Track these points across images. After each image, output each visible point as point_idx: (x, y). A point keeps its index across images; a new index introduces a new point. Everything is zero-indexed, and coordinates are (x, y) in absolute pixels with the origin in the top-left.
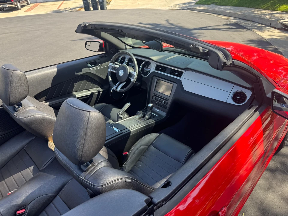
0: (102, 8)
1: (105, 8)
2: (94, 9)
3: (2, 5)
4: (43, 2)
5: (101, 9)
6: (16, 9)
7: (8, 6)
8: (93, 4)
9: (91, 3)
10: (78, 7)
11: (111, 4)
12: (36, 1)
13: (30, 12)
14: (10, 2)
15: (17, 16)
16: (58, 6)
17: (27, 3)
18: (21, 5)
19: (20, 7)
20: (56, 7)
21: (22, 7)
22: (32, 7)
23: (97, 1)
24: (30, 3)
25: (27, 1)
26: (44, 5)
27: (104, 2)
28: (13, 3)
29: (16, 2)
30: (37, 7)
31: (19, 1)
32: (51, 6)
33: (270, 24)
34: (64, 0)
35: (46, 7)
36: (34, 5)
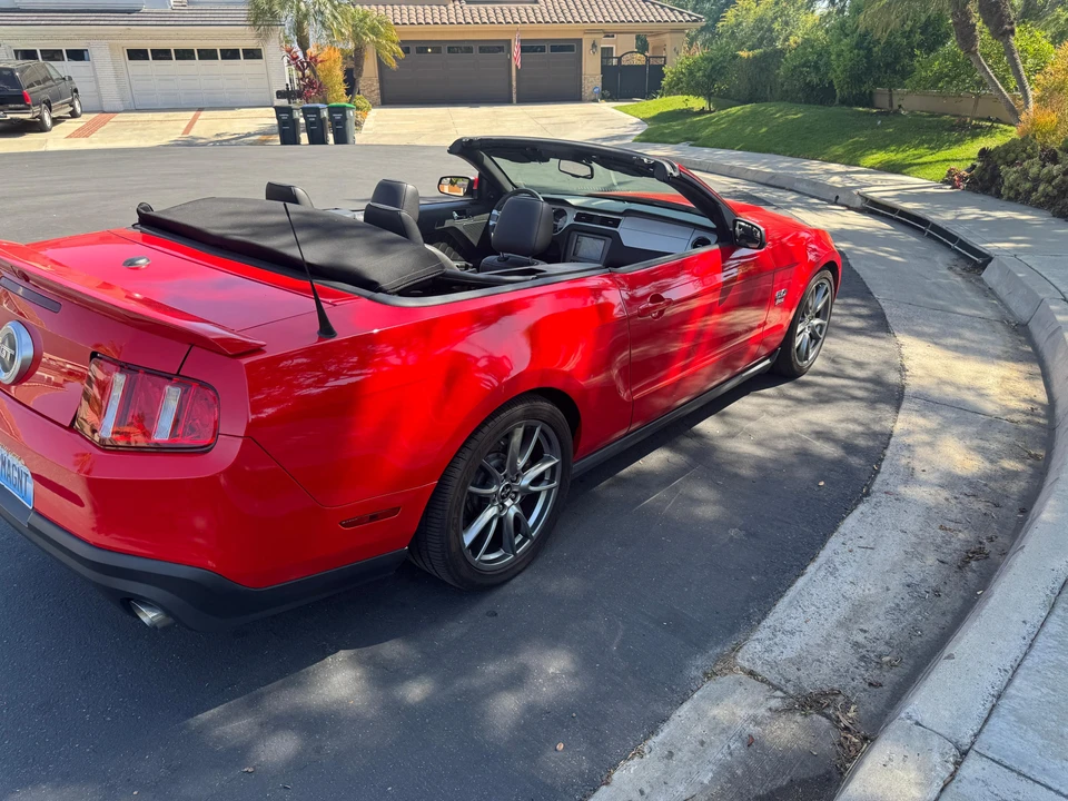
0: (342, 138)
1: (351, 140)
2: (312, 141)
4: (126, 111)
5: (337, 142)
6: (36, 127)
7: (9, 116)
8: (309, 124)
9: (302, 121)
10: (255, 134)
11: (366, 130)
12: (102, 107)
13: (85, 139)
14: (19, 106)
15: (43, 149)
16: (184, 125)
17: (70, 113)
18: (54, 115)
19: (48, 122)
20: (178, 128)
21: (56, 121)
22: (88, 123)
23: (325, 119)
24: (83, 112)
25: (71, 106)
26: (131, 119)
27: (348, 121)
28: (29, 109)
29: (39, 104)
30: (108, 125)
31: (48, 104)
32: (158, 125)
33: (836, 199)
34: (201, 110)
35: (140, 126)
36: (94, 119)
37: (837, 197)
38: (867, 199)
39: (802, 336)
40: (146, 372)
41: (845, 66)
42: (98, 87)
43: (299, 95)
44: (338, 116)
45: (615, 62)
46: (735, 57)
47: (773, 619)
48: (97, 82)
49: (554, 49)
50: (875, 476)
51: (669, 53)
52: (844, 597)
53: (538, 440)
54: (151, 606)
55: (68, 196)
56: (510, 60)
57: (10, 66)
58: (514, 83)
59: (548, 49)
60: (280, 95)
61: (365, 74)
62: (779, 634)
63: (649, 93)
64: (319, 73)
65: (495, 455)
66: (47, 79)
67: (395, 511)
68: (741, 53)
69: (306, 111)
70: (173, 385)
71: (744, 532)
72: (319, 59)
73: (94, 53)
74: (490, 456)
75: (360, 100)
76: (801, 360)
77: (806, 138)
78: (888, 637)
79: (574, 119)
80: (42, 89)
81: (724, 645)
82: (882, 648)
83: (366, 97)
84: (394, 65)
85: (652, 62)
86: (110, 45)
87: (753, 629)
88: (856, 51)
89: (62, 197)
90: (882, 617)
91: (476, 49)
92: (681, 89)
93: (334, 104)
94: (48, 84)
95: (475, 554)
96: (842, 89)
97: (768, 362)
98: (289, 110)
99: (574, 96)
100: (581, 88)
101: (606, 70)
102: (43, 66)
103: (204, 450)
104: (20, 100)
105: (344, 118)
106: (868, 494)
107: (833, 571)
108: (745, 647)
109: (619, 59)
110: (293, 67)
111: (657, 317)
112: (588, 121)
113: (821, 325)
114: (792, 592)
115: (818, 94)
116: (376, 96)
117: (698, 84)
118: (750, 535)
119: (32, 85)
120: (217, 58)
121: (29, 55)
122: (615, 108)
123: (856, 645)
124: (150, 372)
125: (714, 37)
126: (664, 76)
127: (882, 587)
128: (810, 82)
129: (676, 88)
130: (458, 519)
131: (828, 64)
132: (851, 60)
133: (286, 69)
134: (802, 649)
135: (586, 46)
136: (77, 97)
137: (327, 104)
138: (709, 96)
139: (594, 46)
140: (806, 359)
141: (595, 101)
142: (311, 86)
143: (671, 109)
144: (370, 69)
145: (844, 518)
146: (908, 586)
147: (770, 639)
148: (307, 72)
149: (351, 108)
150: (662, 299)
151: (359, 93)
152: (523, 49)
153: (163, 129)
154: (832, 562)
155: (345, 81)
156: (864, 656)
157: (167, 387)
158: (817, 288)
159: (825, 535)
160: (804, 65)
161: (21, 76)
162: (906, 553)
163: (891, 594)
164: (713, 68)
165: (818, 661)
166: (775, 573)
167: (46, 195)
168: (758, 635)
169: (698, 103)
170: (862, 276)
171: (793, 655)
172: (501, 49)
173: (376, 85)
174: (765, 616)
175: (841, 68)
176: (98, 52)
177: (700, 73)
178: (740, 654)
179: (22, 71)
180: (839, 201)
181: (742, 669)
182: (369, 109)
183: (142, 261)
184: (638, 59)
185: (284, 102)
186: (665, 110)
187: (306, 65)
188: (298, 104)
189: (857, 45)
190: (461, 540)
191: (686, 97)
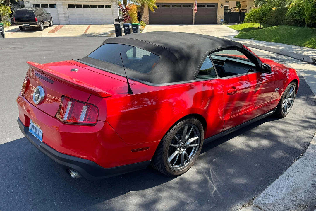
3: (24, 25)
4: (67, 25)
6: (39, 29)
7: (30, 26)
8: (125, 30)
9: (123, 29)
10: (108, 33)
12: (59, 23)
13: (54, 33)
14: (34, 22)
15: (40, 36)
16: (85, 29)
17: (49, 25)
19: (42, 28)
20: (83, 30)
21: (45, 27)
22: (55, 28)
23: (130, 28)
24: (53, 25)
25: (50, 23)
26: (68, 27)
28: (37, 23)
29: (40, 22)
30: (61, 29)
31: (43, 22)
32: (76, 29)
33: (303, 59)
34: (90, 25)
35: (71, 30)
36: (57, 27)
37: (304, 59)
38: (314, 60)
39: (284, 104)
40: (78, 102)
41: (309, 13)
42: (58, 16)
43: (122, 20)
44: (135, 28)
45: (229, 11)
46: (270, 10)
47: (266, 191)
48: (58, 14)
49: (208, 6)
50: (306, 150)
51: (247, 8)
52: (291, 186)
53: (192, 130)
54: (75, 171)
55: (49, 51)
56: (193, 10)
57: (32, 9)
58: (194, 18)
59: (206, 6)
60: (116, 20)
61: (144, 14)
62: (268, 196)
63: (240, 22)
64: (130, 13)
65: (179, 134)
66: (42, 14)
67: (148, 148)
68: (273, 8)
69: (124, 26)
70: (85, 105)
71: (259, 165)
72: (129, 9)
73: (58, 5)
74: (177, 135)
75: (142, 23)
76: (284, 112)
77: (294, 38)
78: (304, 199)
79: (214, 30)
80: (41, 17)
81: (250, 197)
82: (301, 202)
83: (144, 21)
84: (153, 11)
85: (242, 11)
86: (63, 3)
87: (259, 194)
88: (313, 8)
89: (47, 52)
90: (302, 193)
91: (182, 6)
92: (251, 20)
93: (134, 24)
94: (43, 15)
95: (172, 165)
96: (308, 22)
97: (272, 112)
98: (119, 25)
99: (214, 22)
100: (217, 19)
101: (226, 13)
102: (42, 10)
103: (93, 125)
104: (34, 20)
105: (137, 28)
106: (302, 155)
107: (288, 179)
108: (256, 199)
109: (230, 10)
110: (121, 11)
111: (234, 94)
112: (218, 31)
113: (292, 100)
114: (273, 184)
115: (300, 23)
116: (148, 21)
117: (257, 18)
118: (261, 166)
119: (38, 16)
120: (96, 8)
121: (37, 6)
122: (228, 26)
123: (293, 201)
124: (79, 101)
125: (264, 3)
126: (245, 16)
127: (304, 184)
128: (296, 19)
129: (249, 20)
130: (166, 154)
131: (303, 13)
132: (311, 11)
133: (119, 12)
134: (275, 200)
135: (219, 5)
136: (52, 20)
137: (131, 23)
138: (261, 23)
139: (222, 5)
140: (286, 111)
141: (221, 24)
142: (126, 18)
143: (247, 27)
144: (146, 12)
145: (293, 163)
146: (313, 184)
147: (265, 197)
148: (126, 13)
149: (139, 25)
150: (236, 88)
151: (142, 20)
152: (198, 6)
153: (78, 31)
154: (288, 175)
155: (138, 16)
156: (295, 204)
157: (84, 106)
158: (290, 88)
159: (286, 167)
160: (295, 13)
161: (35, 12)
162: (313, 174)
163: (307, 186)
164: (262, 14)
165: (280, 204)
166: (268, 178)
167: (41, 51)
168: (261, 195)
169: (257, 25)
170: (309, 85)
171: (272, 202)
172: (190, 6)
173: (148, 18)
174: (264, 190)
175: (308, 14)
176: (59, 5)
177: (258, 15)
178: (254, 201)
179: (35, 11)
180: (304, 60)
181: (255, 205)
182: (145, 26)
183: (76, 70)
184: (237, 10)
185: (117, 23)
186: (245, 28)
187: (125, 11)
188: (122, 23)
189: (314, 6)
190: (167, 160)
191: (253, 23)
